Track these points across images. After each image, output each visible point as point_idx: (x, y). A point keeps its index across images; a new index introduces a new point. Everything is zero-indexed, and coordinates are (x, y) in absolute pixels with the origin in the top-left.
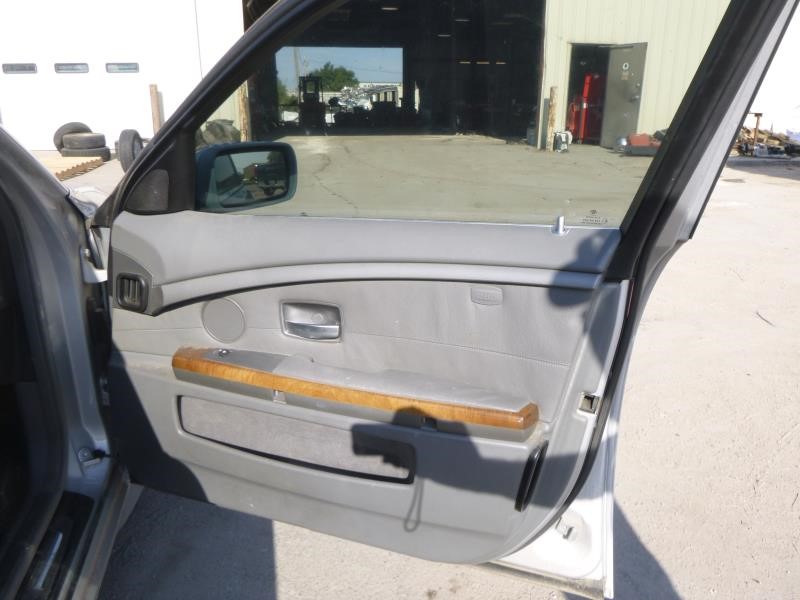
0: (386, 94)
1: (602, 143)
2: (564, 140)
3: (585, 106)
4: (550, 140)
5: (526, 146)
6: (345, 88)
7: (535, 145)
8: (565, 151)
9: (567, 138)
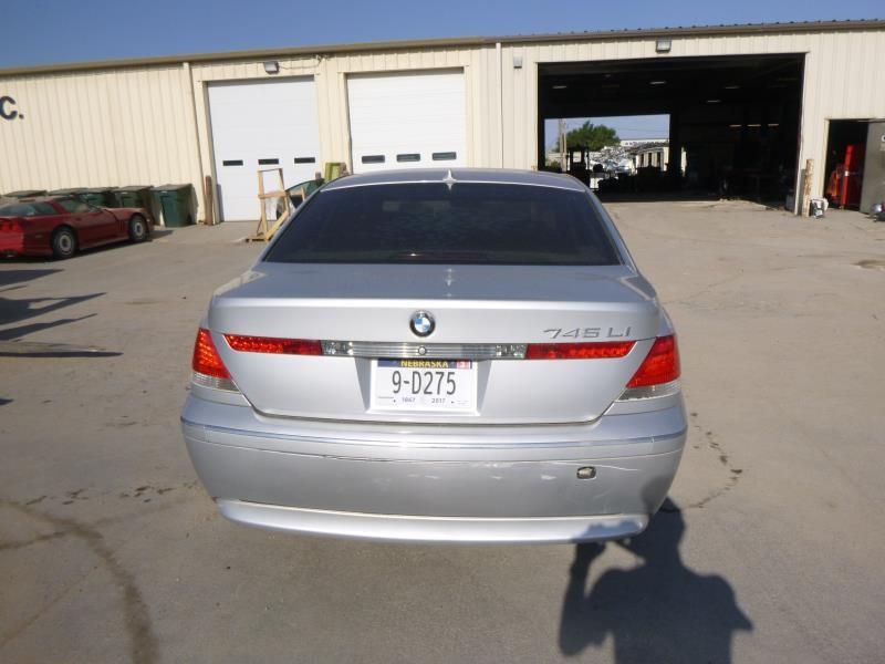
0: (650, 154)
1: (861, 208)
2: (819, 206)
3: (847, 174)
4: (806, 206)
5: (784, 212)
6: (606, 148)
7: (792, 211)
8: (820, 217)
9: (823, 204)
